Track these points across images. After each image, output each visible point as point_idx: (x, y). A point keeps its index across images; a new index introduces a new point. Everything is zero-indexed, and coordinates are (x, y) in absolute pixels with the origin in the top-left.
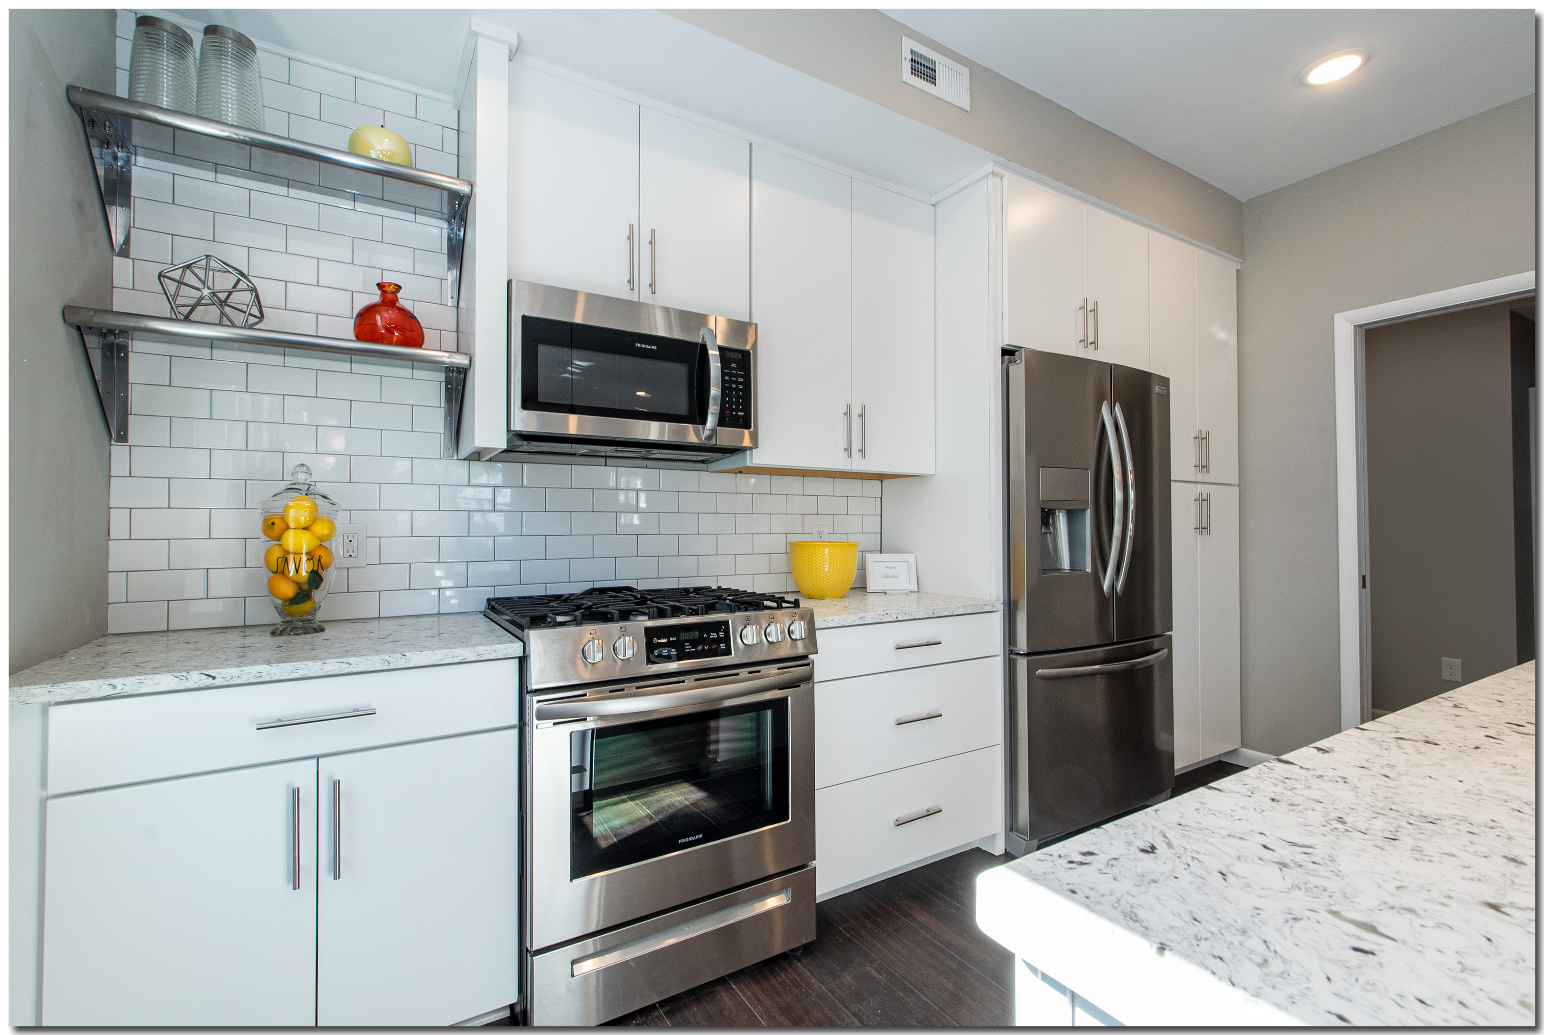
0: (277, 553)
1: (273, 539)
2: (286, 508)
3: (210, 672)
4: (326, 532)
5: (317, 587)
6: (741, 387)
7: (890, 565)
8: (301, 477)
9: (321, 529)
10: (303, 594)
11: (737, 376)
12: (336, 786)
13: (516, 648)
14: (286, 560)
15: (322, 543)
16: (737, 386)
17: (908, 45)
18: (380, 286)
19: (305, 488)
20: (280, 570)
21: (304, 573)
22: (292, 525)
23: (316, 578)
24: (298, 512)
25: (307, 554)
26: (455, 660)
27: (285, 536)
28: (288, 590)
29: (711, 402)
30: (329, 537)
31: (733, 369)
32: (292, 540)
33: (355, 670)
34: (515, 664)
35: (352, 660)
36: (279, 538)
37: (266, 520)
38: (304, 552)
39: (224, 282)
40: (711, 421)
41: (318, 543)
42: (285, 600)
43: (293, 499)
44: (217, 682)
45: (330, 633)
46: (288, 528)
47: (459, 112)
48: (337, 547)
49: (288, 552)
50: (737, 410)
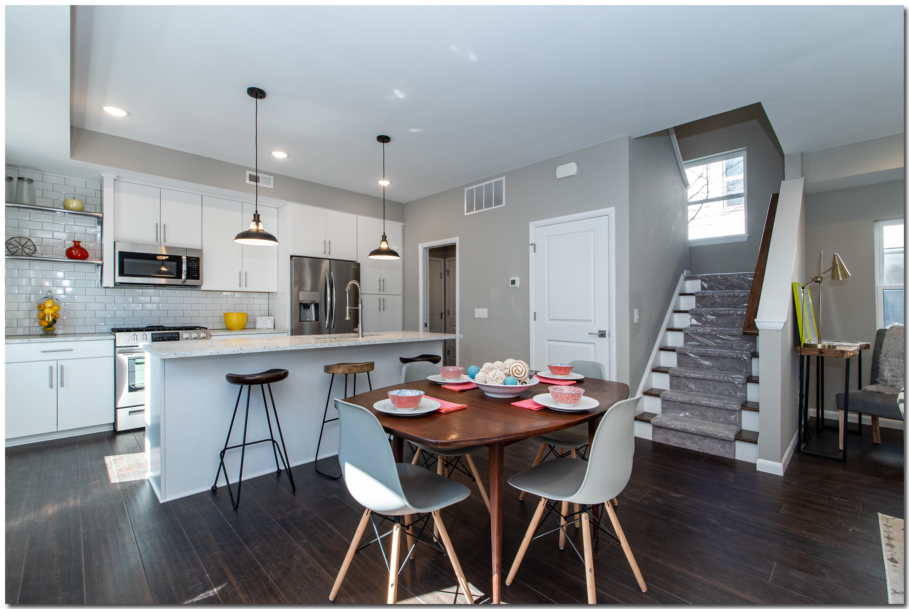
0: (42, 314)
1: (41, 311)
2: (45, 302)
3: (29, 339)
4: (57, 309)
5: (55, 323)
6: (196, 268)
7: (265, 320)
8: (49, 294)
9: (55, 308)
10: (50, 325)
11: (194, 265)
12: (62, 367)
13: (113, 337)
14: (45, 316)
15: (56, 312)
16: (194, 267)
17: (248, 173)
18: (74, 242)
19: (51, 297)
20: (43, 319)
21: (51, 320)
22: (47, 307)
23: (54, 321)
24: (49, 304)
25: (51, 315)
26: (95, 339)
27: (45, 310)
28: (46, 324)
29: (183, 271)
30: (58, 310)
31: (193, 263)
32: (47, 311)
33: (67, 340)
34: (113, 341)
35: (66, 338)
36: (43, 310)
37: (38, 306)
38: (51, 314)
39: (23, 242)
40: (184, 277)
41: (55, 312)
42: (45, 327)
43: (47, 300)
44: (31, 342)
45: (58, 335)
46: (45, 308)
47: (101, 185)
48: (60, 313)
49: (45, 314)
50: (195, 274)
